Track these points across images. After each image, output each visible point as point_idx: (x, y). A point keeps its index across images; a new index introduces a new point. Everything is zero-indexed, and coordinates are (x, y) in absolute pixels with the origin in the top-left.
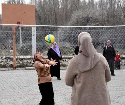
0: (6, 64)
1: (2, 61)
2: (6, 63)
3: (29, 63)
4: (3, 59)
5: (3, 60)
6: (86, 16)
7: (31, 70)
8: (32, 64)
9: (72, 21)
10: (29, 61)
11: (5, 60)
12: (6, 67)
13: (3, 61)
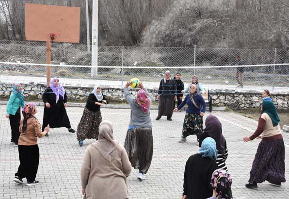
0: (38, 95)
1: (31, 90)
2: (37, 93)
3: (74, 95)
4: (32, 86)
5: (34, 87)
6: (197, 5)
7: (74, 107)
8: (78, 96)
9: (172, 13)
10: (74, 92)
11: (36, 88)
12: (38, 98)
13: (33, 89)
